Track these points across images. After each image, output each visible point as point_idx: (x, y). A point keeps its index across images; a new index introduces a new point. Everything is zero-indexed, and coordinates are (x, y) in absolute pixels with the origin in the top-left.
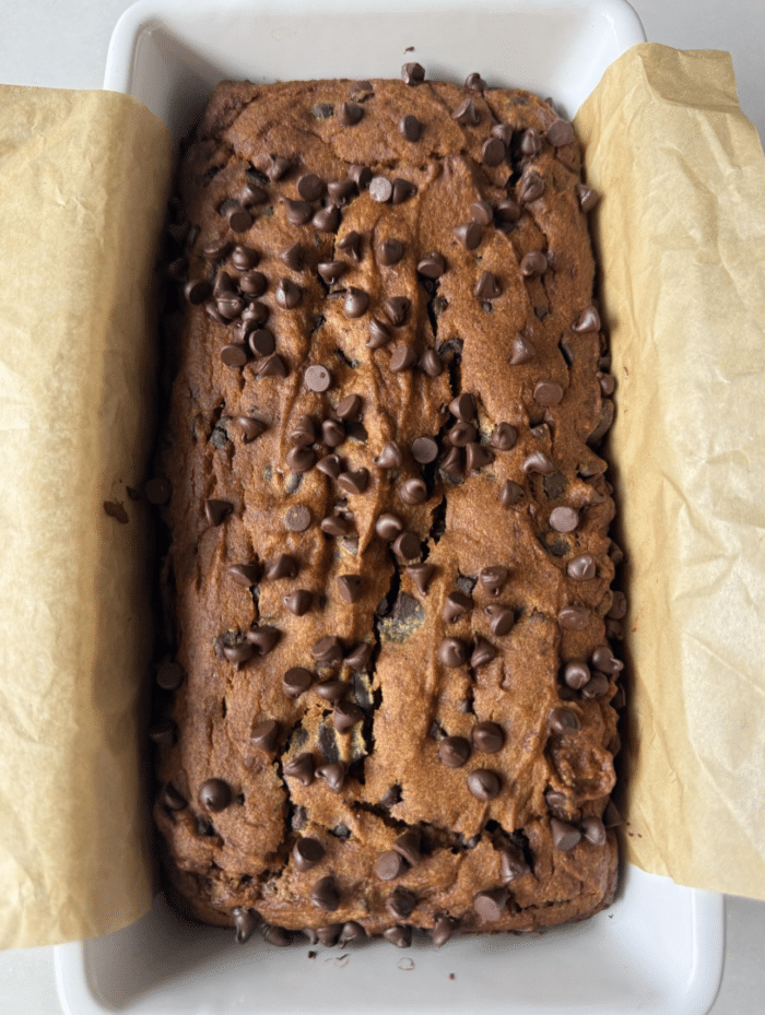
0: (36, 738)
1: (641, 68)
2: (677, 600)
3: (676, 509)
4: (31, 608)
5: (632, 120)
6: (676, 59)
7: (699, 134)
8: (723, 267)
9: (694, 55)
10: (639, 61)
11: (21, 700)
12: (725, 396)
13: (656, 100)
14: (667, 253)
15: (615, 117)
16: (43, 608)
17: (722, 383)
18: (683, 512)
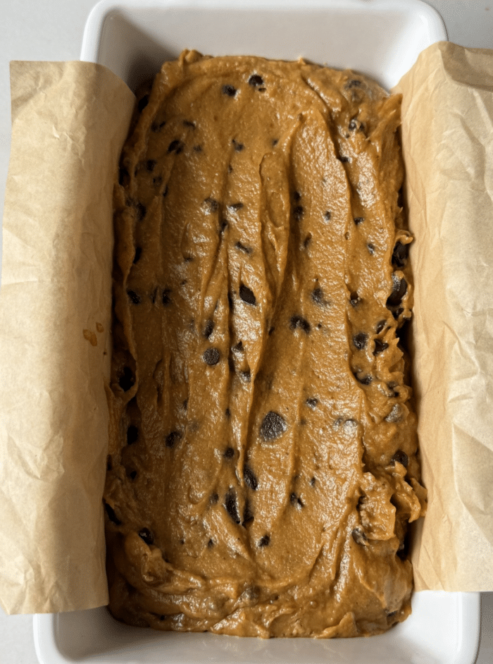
0: (39, 477)
1: (440, 58)
2: (450, 402)
3: (452, 344)
4: (38, 394)
5: (433, 92)
6: (463, 54)
7: (475, 105)
8: (487, 193)
9: (476, 51)
10: (439, 53)
11: (30, 452)
12: (485, 274)
13: (448, 80)
14: (452, 181)
15: (422, 88)
16: (46, 394)
17: (483, 266)
18: (456, 346)
